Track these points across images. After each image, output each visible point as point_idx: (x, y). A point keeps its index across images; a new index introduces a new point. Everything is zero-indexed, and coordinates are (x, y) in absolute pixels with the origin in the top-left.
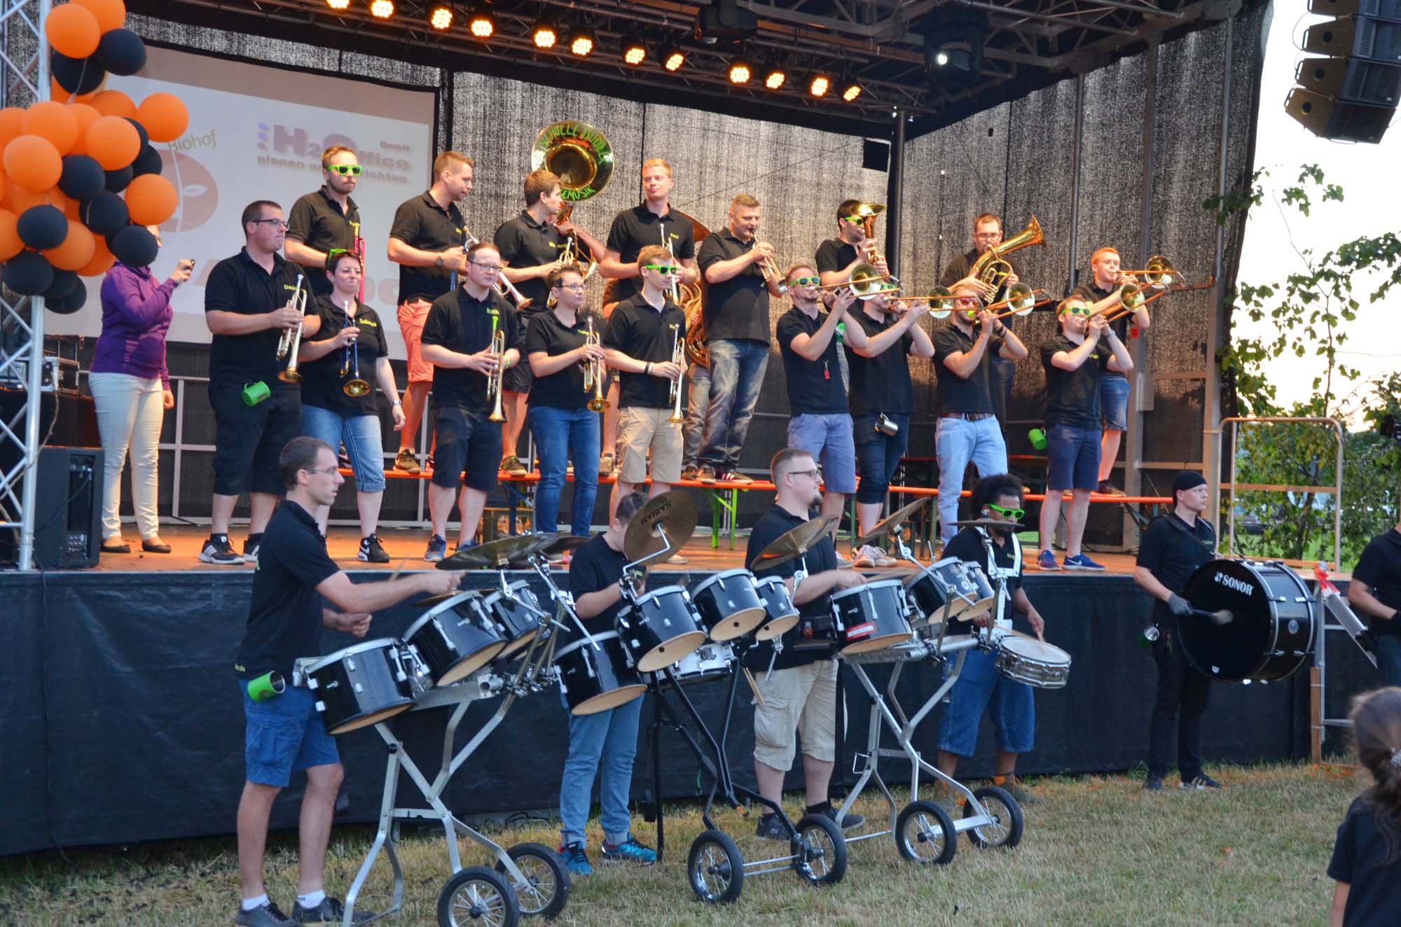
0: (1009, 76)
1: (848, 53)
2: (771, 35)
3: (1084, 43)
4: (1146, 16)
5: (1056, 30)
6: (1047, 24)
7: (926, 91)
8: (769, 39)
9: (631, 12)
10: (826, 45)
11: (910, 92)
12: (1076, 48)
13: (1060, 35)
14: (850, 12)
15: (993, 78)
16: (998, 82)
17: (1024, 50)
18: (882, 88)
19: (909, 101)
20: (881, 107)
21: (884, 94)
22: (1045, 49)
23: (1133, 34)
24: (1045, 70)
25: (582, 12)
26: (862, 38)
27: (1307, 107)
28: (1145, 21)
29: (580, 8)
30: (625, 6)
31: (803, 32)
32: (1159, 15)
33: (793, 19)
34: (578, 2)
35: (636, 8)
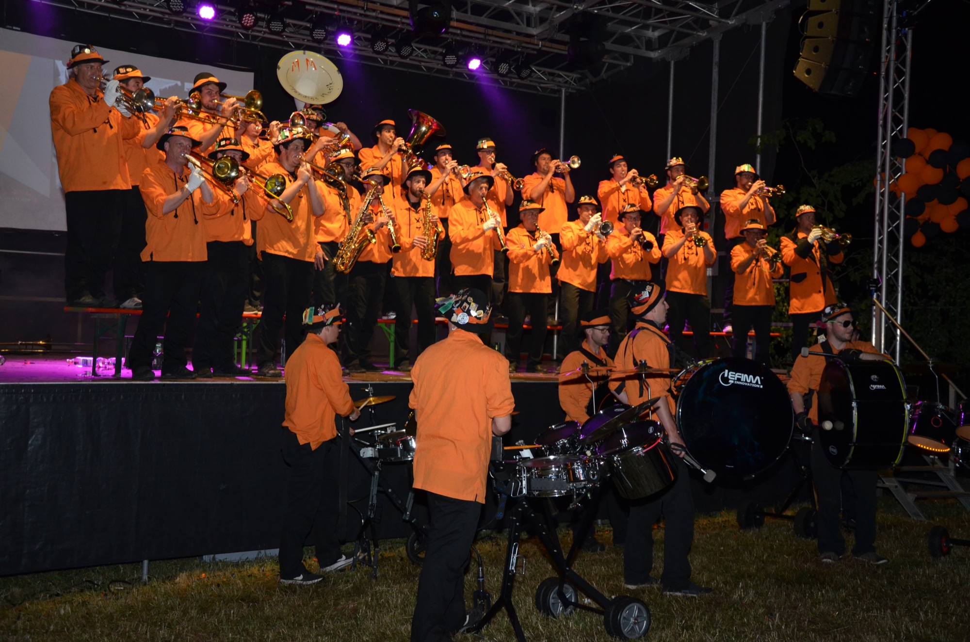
0: (629, 64)
1: (524, 47)
2: (473, 34)
3: (673, 42)
4: (711, 22)
5: (657, 34)
6: (651, 29)
7: (579, 76)
8: (471, 37)
9: (376, 18)
10: (509, 42)
11: (568, 77)
12: (669, 46)
13: (659, 37)
14: (522, 21)
15: (620, 65)
16: (622, 68)
17: (638, 47)
18: (550, 74)
19: (566, 82)
20: (550, 86)
21: (551, 78)
22: (650, 45)
23: (704, 34)
24: (650, 59)
25: (344, 18)
26: (531, 36)
27: (808, 72)
28: (710, 26)
29: (342, 14)
30: (374, 14)
31: (490, 32)
32: (720, 22)
33: (484, 23)
34: (341, 11)
35: (381, 16)
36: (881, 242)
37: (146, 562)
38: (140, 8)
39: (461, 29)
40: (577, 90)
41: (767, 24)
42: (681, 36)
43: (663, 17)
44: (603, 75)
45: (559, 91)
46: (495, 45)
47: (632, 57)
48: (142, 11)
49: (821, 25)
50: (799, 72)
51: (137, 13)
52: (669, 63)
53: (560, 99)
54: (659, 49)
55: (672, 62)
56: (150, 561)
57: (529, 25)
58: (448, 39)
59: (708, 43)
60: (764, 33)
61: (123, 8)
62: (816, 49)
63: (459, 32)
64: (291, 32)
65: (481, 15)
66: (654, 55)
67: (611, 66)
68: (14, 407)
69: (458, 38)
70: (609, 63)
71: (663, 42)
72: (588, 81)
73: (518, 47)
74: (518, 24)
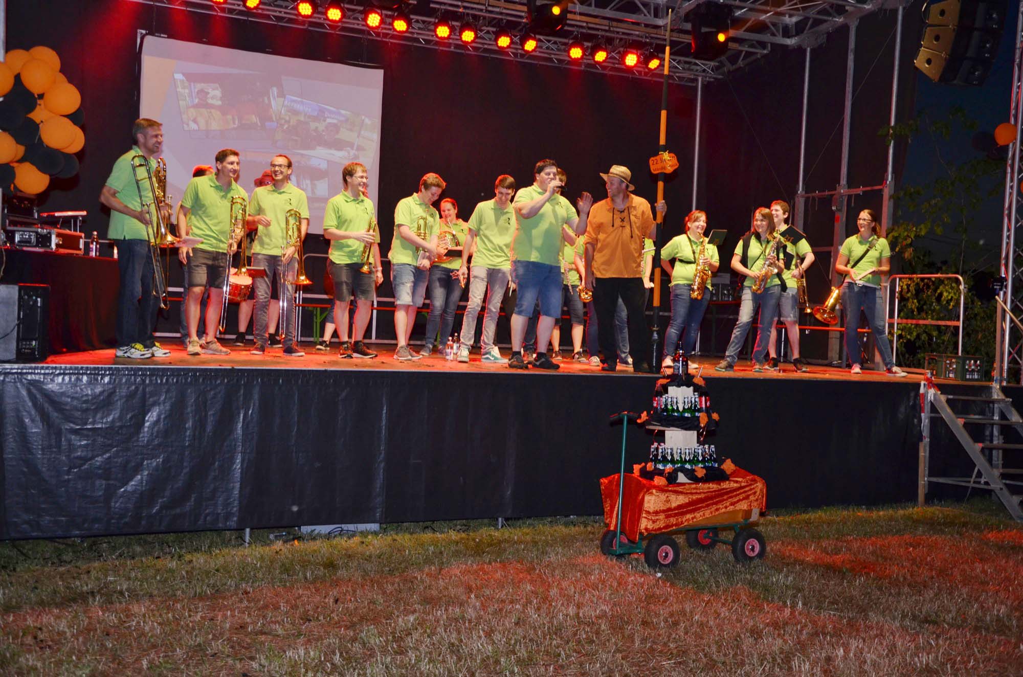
0: (765, 52)
1: (652, 38)
2: (598, 27)
3: (810, 28)
4: (847, 8)
5: (794, 19)
6: (787, 16)
7: (717, 64)
8: (598, 29)
9: (501, 14)
10: (637, 33)
11: (705, 65)
12: (805, 32)
13: (797, 23)
14: (649, 13)
15: (757, 53)
16: (759, 56)
17: (773, 35)
18: (686, 62)
19: (704, 71)
20: (686, 75)
21: (687, 66)
22: (786, 32)
23: (840, 20)
24: (787, 46)
25: (468, 14)
26: (657, 27)
27: (929, 62)
28: (847, 11)
29: (467, 11)
30: (497, 10)
31: (615, 24)
32: (856, 7)
33: (608, 16)
34: (465, 8)
35: (505, 11)
36: (1008, 237)
37: (248, 530)
38: (276, 11)
39: (587, 23)
40: (714, 78)
41: (904, 9)
42: (817, 22)
43: (796, 4)
44: (740, 63)
45: (697, 80)
46: (623, 37)
47: (769, 45)
48: (277, 14)
49: (942, 13)
50: (920, 62)
51: (274, 16)
52: (805, 50)
53: (696, 88)
54: (795, 36)
55: (809, 49)
56: (252, 529)
57: (656, 16)
58: (573, 31)
59: (845, 28)
60: (900, 17)
61: (260, 11)
62: (937, 38)
63: (585, 24)
64: (419, 29)
65: (605, 7)
66: (791, 42)
67: (749, 54)
68: (133, 387)
69: (584, 31)
70: (747, 52)
71: (800, 28)
72: (725, 69)
73: (646, 37)
74: (645, 15)
